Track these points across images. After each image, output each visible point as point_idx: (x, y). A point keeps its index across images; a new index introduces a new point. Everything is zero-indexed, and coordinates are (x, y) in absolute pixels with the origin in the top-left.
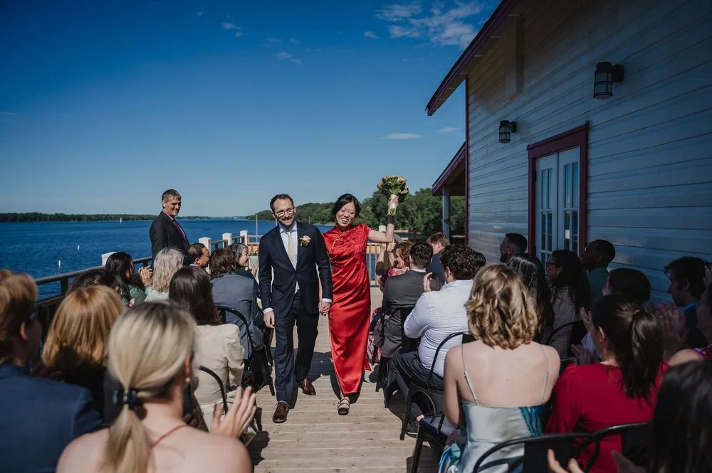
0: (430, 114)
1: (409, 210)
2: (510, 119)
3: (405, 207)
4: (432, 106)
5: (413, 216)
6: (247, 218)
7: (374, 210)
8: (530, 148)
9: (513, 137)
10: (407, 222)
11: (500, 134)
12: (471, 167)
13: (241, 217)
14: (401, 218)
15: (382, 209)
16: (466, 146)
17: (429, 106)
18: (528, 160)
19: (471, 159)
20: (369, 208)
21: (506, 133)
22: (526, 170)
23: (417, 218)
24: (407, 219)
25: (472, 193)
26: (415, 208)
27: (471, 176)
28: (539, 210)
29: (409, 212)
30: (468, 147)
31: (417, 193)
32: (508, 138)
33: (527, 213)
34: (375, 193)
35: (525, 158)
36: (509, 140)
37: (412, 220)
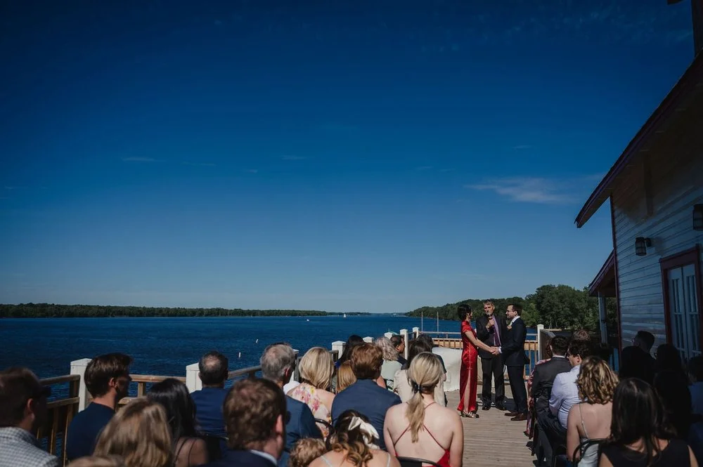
0: (579, 226)
1: (578, 307)
2: (645, 236)
3: (573, 303)
4: (581, 219)
5: (583, 314)
6: (406, 314)
7: (538, 307)
8: (661, 261)
9: (649, 251)
10: (576, 320)
11: (637, 248)
12: (620, 273)
13: (400, 314)
14: (570, 315)
15: (548, 305)
16: (614, 255)
17: (578, 220)
18: (660, 271)
19: (620, 265)
20: (533, 305)
21: (642, 247)
22: (660, 279)
23: (588, 316)
24: (576, 317)
25: (622, 296)
26: (584, 305)
27: (621, 280)
28: (673, 313)
29: (577, 310)
30: (616, 256)
31: (585, 288)
32: (644, 251)
33: (664, 315)
34: (538, 289)
35: (658, 269)
36: (646, 254)
37: (582, 318)
